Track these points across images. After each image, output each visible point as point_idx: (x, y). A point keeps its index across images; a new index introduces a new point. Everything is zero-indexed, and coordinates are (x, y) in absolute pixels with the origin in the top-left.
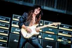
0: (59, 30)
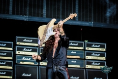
0: (86, 52)
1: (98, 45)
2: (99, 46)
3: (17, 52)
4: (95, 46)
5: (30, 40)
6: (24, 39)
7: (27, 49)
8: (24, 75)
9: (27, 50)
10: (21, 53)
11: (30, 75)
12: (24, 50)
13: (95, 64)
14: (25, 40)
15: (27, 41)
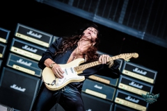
0: (122, 77)
1: (144, 71)
2: (145, 73)
4: (139, 72)
5: (39, 34)
6: (29, 31)
7: (31, 47)
8: (14, 87)
9: (29, 49)
10: (19, 51)
11: (23, 90)
12: (26, 47)
13: (131, 100)
14: (30, 33)
15: (33, 35)
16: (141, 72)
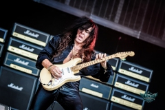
1: (139, 70)
2: (141, 72)
3: (10, 48)
4: (135, 70)
8: (11, 86)
9: (26, 48)
11: (21, 89)
13: (127, 98)
14: (27, 32)
15: (30, 34)
16: (137, 71)
